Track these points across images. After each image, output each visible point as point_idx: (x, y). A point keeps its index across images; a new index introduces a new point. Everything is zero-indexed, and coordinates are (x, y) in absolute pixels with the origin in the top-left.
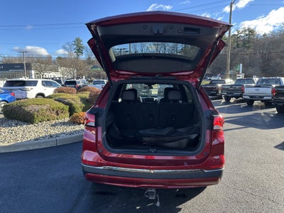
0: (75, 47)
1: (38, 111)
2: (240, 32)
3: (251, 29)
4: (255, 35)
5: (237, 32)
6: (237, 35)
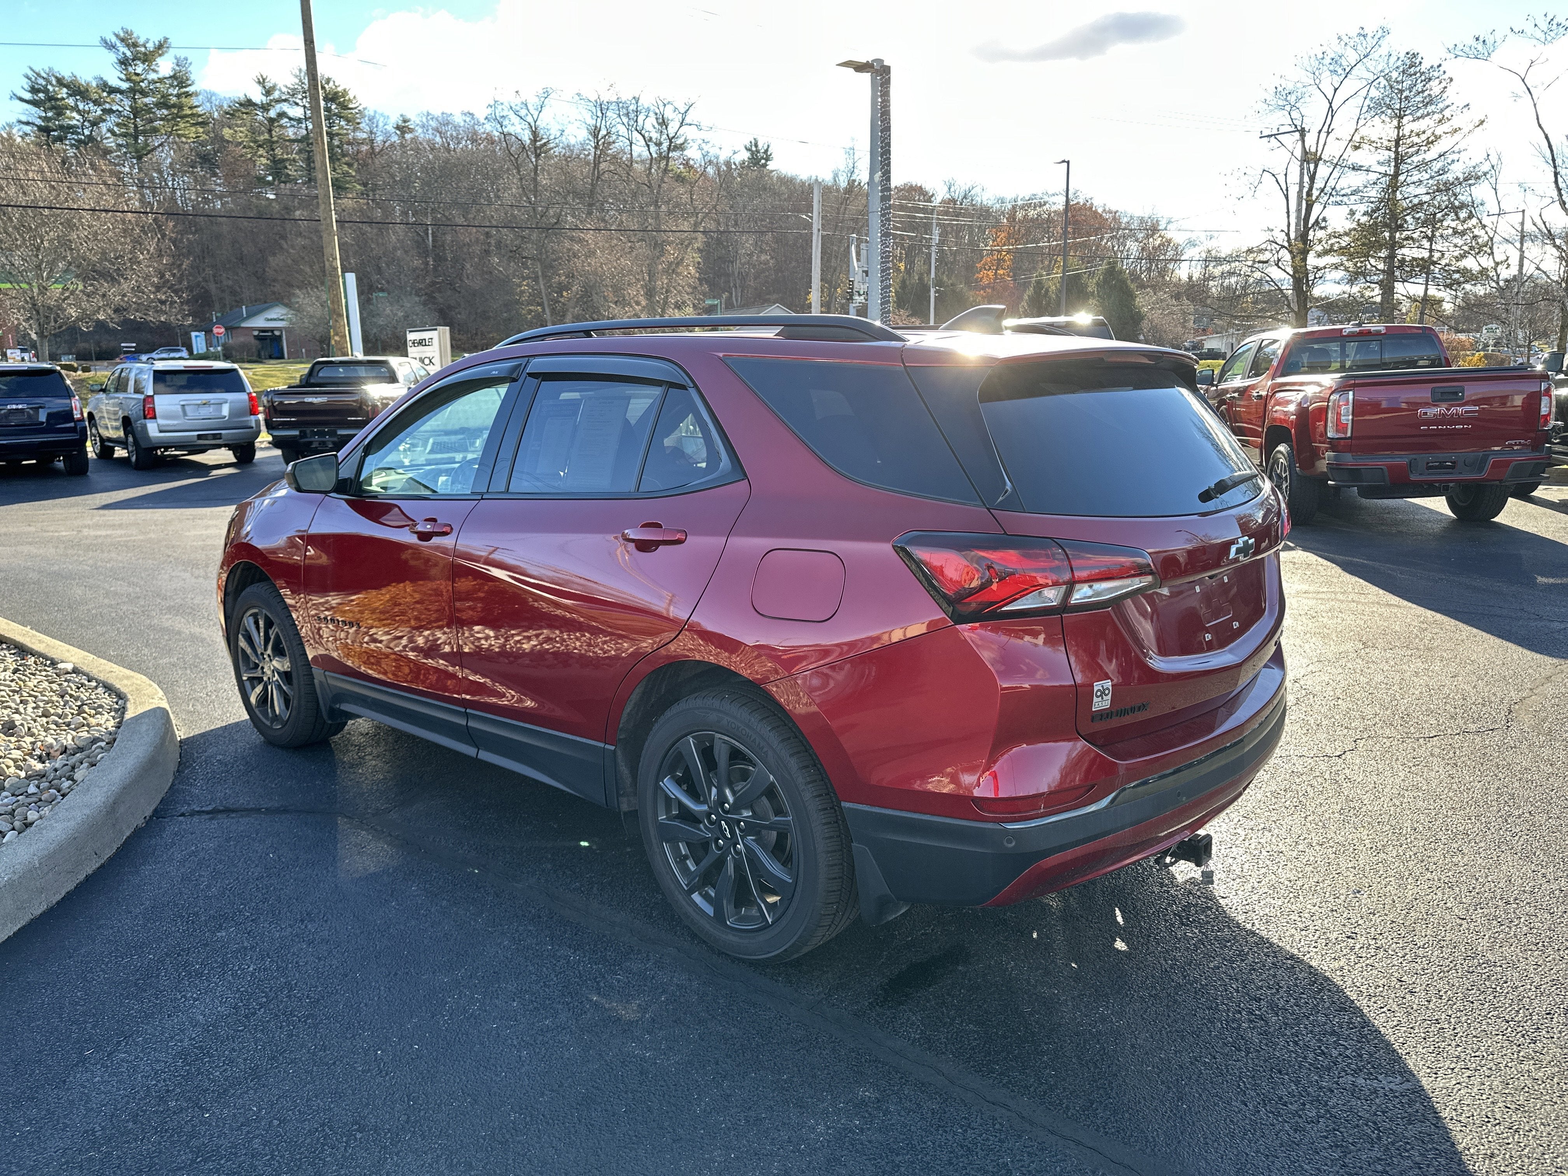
2: (280, 90)
3: (331, 84)
4: (359, 123)
5: (259, 89)
6: (265, 108)
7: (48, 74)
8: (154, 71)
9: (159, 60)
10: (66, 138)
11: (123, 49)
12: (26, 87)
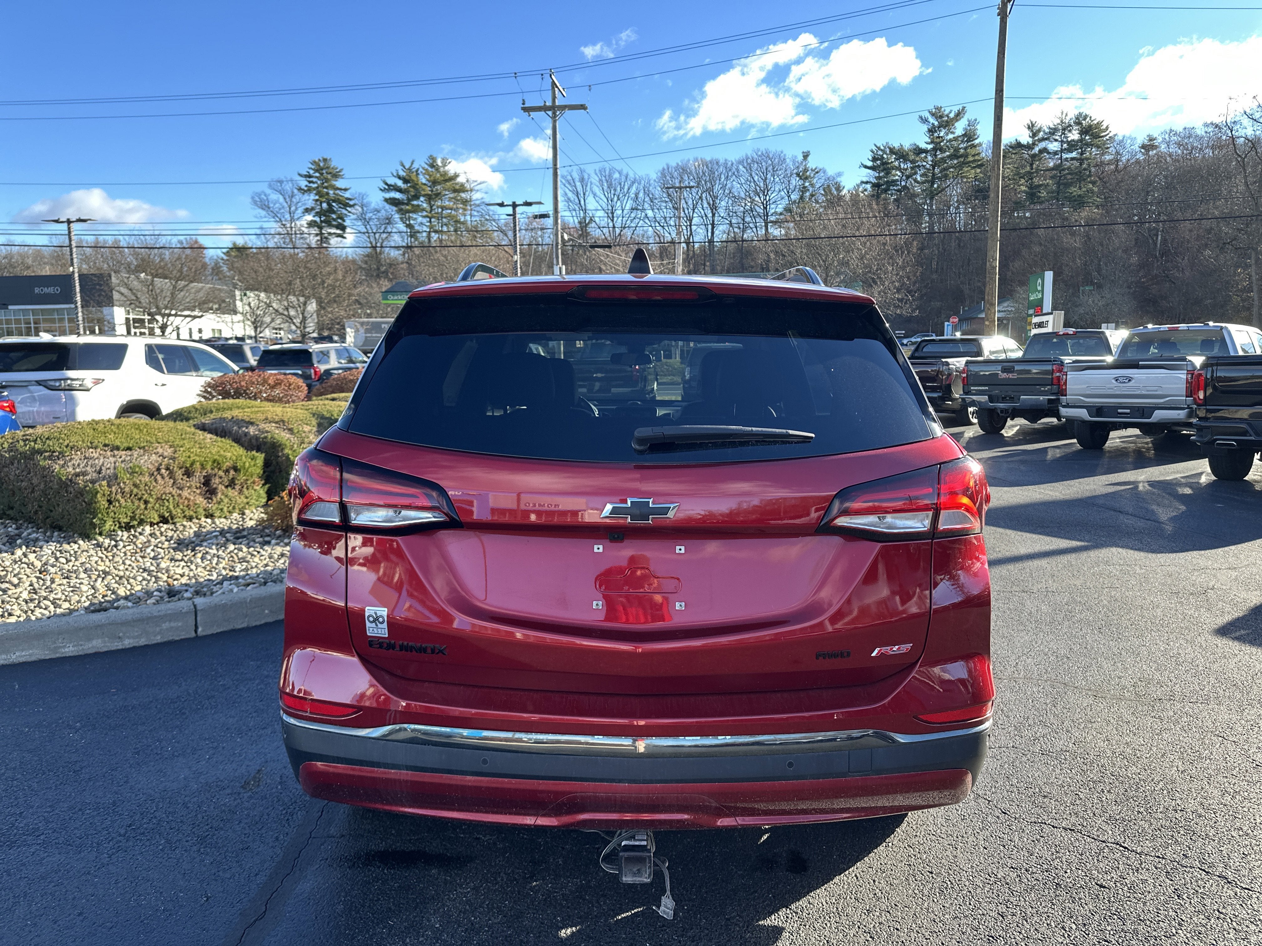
0: (310, 199)
1: (113, 479)
2: (1044, 131)
3: (1088, 119)
4: (1108, 148)
5: (1027, 133)
6: (1029, 147)
7: (885, 147)
8: (953, 133)
9: (956, 124)
10: (889, 190)
11: (932, 120)
12: (870, 158)
